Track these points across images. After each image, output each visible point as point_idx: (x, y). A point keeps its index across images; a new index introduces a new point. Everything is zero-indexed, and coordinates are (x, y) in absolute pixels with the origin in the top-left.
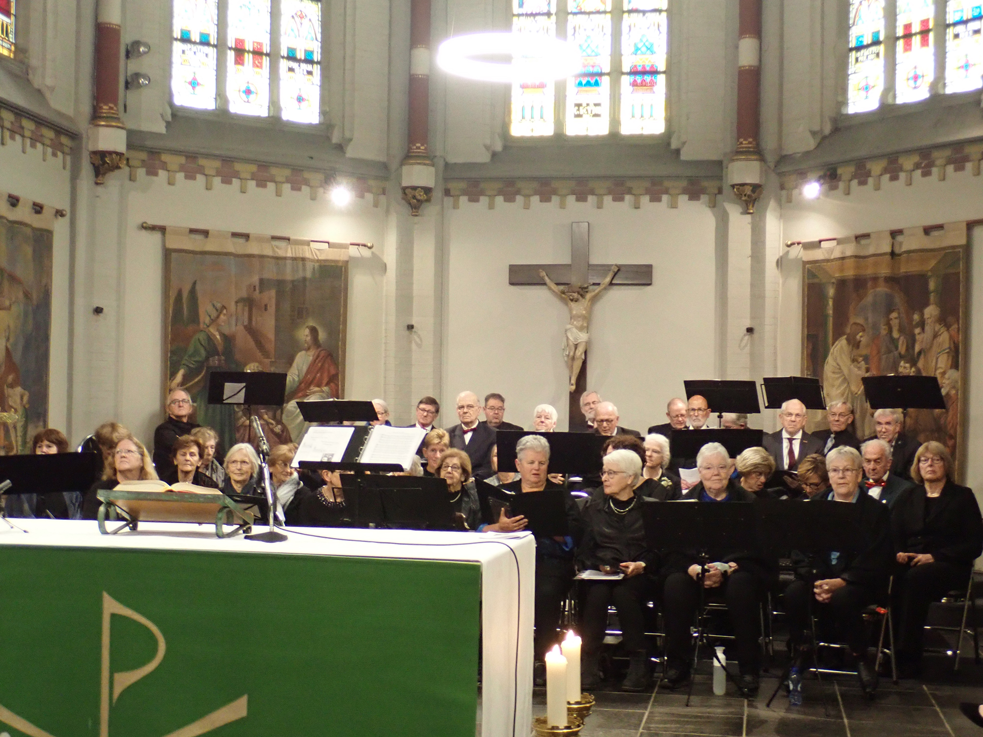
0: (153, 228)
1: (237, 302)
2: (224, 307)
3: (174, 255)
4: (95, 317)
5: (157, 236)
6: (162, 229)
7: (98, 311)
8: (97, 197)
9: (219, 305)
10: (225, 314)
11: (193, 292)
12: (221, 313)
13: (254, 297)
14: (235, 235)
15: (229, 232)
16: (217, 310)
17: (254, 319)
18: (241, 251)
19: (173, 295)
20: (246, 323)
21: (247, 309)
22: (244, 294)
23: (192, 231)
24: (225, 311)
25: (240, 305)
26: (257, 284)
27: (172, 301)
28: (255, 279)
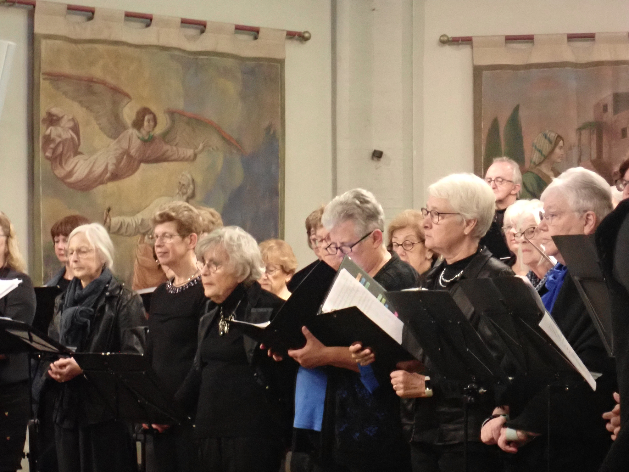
0: (455, 41)
1: (580, 129)
2: (559, 137)
3: (485, 73)
4: (374, 164)
5: (464, 52)
6: (467, 41)
7: (377, 155)
8: (374, 10)
9: (552, 136)
10: (561, 148)
11: (514, 121)
12: (556, 144)
13: (605, 119)
14: (572, 38)
15: (564, 34)
16: (550, 142)
17: (605, 149)
18: (584, 58)
19: (485, 126)
20: (594, 156)
21: (595, 137)
22: (590, 117)
23: (510, 39)
24: (561, 143)
25: (585, 134)
26: (610, 101)
27: (484, 136)
28: (607, 95)
